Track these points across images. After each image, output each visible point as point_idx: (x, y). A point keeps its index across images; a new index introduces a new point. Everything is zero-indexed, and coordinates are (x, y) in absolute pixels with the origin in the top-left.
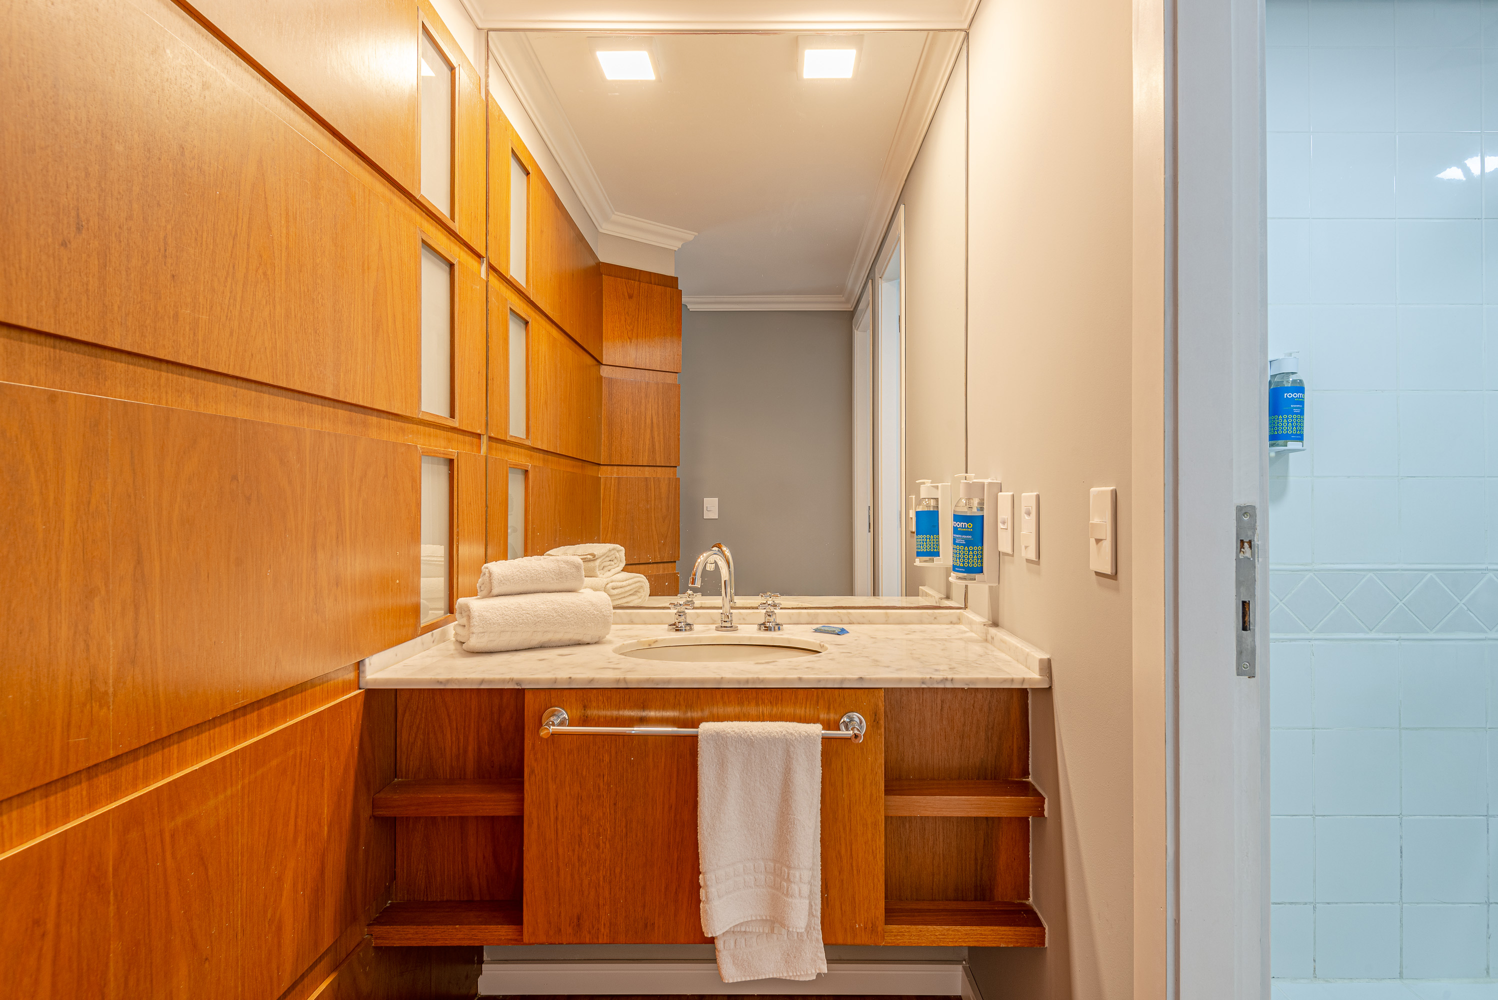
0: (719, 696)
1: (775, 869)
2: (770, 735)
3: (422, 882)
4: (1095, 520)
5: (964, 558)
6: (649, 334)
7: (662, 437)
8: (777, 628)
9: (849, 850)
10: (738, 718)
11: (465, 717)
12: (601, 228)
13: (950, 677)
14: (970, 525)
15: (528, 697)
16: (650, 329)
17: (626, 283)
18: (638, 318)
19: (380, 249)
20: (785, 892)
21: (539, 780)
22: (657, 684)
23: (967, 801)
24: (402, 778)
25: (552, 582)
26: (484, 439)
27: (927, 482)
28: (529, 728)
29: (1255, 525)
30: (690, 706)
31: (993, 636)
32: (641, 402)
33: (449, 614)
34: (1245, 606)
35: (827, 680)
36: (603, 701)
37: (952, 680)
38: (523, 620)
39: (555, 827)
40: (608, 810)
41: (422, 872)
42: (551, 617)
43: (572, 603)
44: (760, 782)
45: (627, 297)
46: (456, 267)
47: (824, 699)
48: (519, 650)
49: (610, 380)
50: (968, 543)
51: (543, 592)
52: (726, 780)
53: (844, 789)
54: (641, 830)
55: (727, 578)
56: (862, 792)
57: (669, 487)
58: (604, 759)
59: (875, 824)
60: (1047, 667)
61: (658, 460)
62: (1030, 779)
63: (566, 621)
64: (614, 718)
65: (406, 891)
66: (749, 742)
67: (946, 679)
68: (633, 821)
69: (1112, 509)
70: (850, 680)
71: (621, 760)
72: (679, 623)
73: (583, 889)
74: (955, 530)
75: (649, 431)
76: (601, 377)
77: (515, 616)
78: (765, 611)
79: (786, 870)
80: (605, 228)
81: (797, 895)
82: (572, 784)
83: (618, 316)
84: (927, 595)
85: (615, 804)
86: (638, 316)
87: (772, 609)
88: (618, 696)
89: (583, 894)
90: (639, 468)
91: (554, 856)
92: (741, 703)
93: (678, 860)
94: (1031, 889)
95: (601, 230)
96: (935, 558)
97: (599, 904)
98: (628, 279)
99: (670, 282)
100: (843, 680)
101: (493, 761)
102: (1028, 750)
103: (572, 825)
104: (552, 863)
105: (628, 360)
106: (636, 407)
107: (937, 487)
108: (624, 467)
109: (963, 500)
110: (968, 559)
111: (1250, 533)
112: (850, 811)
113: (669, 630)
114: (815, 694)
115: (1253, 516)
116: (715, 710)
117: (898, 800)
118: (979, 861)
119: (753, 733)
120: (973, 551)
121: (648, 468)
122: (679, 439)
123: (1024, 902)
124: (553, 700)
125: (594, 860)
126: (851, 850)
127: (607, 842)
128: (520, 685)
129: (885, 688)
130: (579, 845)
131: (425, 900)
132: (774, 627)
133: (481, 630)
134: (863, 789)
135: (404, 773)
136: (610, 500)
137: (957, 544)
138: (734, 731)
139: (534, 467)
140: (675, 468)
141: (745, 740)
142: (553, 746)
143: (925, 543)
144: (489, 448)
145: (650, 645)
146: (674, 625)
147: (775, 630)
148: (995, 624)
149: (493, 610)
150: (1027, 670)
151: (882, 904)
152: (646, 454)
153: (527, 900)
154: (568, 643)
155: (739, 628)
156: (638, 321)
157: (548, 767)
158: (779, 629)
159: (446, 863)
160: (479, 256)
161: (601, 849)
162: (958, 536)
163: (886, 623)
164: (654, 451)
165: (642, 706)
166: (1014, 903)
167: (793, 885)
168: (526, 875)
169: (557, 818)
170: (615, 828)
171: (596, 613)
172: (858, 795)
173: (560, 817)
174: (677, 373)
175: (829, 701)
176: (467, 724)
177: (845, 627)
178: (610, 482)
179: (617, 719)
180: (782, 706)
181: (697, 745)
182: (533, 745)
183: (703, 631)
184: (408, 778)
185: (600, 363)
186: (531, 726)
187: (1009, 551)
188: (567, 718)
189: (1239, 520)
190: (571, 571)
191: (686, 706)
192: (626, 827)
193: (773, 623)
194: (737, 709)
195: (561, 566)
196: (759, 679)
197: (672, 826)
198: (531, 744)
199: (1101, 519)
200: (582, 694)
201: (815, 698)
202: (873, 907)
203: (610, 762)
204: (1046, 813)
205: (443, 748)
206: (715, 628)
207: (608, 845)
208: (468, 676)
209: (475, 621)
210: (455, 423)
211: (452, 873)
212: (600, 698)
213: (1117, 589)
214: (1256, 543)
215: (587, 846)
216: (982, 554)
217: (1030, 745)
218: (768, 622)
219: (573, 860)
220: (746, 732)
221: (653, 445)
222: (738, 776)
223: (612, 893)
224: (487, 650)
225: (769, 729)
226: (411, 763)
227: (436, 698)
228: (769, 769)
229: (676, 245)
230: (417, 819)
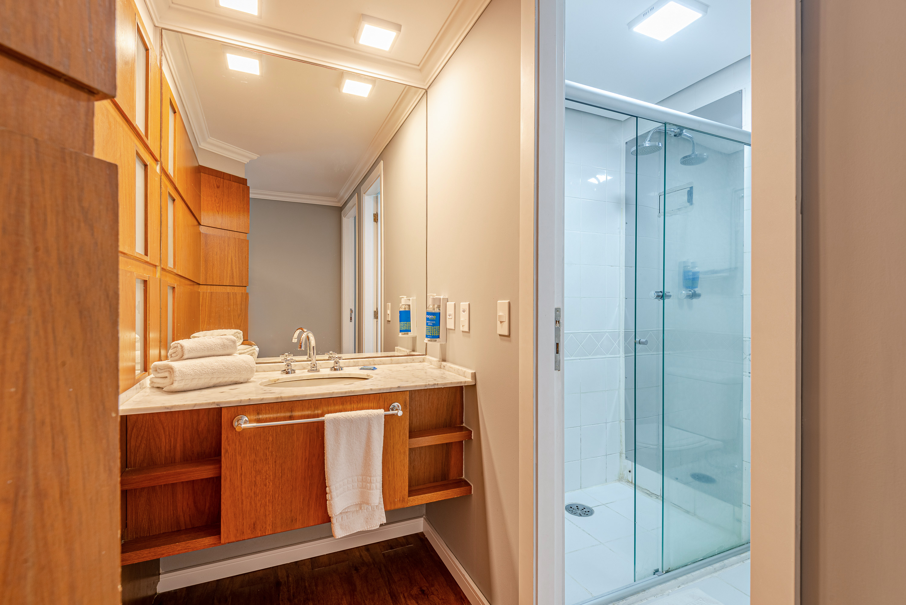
0: (331, 401)
1: (362, 479)
2: (360, 417)
3: (146, 526)
4: (500, 313)
5: (432, 332)
6: (229, 209)
7: (238, 269)
8: (340, 369)
9: (393, 466)
10: (340, 411)
11: (175, 428)
12: (200, 145)
13: (436, 383)
14: (435, 317)
15: (224, 412)
16: (230, 207)
17: (215, 179)
18: (223, 200)
19: (121, 156)
20: (369, 488)
21: (230, 455)
22: (299, 398)
23: (442, 436)
24: (131, 467)
25: (219, 350)
26: (159, 269)
27: (405, 297)
28: (224, 428)
29: (560, 315)
30: (317, 408)
31: (444, 365)
32: (225, 249)
33: (144, 372)
34: (557, 344)
35: (383, 389)
36: (269, 409)
37: (437, 384)
38: (205, 371)
39: (241, 479)
40: (271, 465)
41: (145, 520)
42: (221, 369)
43: (232, 361)
44: (356, 439)
45: (216, 187)
46: (149, 167)
47: (382, 397)
48: (202, 389)
49: (206, 235)
50: (434, 325)
51: (214, 356)
52: (339, 441)
53: (391, 438)
54: (290, 473)
55: (314, 345)
56: (399, 439)
57: (242, 298)
58: (269, 439)
59: (405, 452)
60: (474, 376)
61: (235, 282)
62: (464, 425)
63: (230, 371)
64: (275, 417)
65: (134, 533)
66: (351, 421)
67: (435, 384)
68: (286, 469)
69: (508, 309)
70: (394, 388)
71: (279, 439)
72: (288, 369)
73: (257, 509)
74: (427, 319)
75: (230, 266)
76: (200, 233)
77: (200, 370)
78: (334, 361)
79: (369, 478)
80: (202, 145)
81: (375, 489)
82: (250, 455)
83: (210, 198)
84: (400, 350)
85: (275, 462)
86: (223, 199)
87: (338, 360)
88: (277, 406)
89: (257, 511)
90: (224, 287)
91: (240, 494)
92: (343, 404)
93: (310, 484)
94: (464, 472)
95: (200, 146)
96: (409, 333)
97: (266, 515)
98: (217, 177)
99: (243, 182)
100: (391, 388)
101: (193, 451)
102: (463, 412)
103: (250, 476)
104: (238, 498)
105: (217, 224)
106: (222, 251)
107: (409, 300)
108: (214, 286)
109: (431, 306)
110: (434, 332)
111: (559, 318)
112: (393, 448)
113: (281, 373)
114: (378, 396)
115: (560, 312)
116: (330, 408)
117: (414, 440)
118: (443, 463)
119: (352, 416)
120: (436, 328)
121: (229, 287)
122: (248, 271)
123: (461, 478)
124: (239, 412)
125: (263, 492)
126: (394, 466)
127: (271, 482)
128: (219, 405)
129: (409, 391)
130: (255, 486)
131: (148, 535)
132: (339, 369)
133: (180, 378)
134: (399, 437)
135: (133, 464)
136: (206, 305)
137: (428, 325)
138: (343, 417)
139: (177, 285)
140: (246, 287)
141: (348, 420)
142: (239, 436)
143: (404, 326)
144: (161, 274)
145: (275, 382)
146: (285, 370)
147: (339, 370)
148: (444, 360)
149: (187, 367)
150: (465, 378)
151: (407, 488)
152: (228, 279)
153: (223, 520)
154: (230, 383)
155: (320, 370)
156: (223, 201)
157: (236, 448)
158: (342, 369)
159: (162, 512)
160: (156, 160)
161: (267, 486)
162: (429, 322)
163: (391, 363)
164: (233, 278)
165: (291, 410)
166: (457, 479)
167: (373, 484)
168: (223, 507)
169: (241, 474)
170: (275, 474)
171: (247, 366)
172: (397, 440)
173: (243, 473)
174: (247, 233)
175: (385, 398)
176: (176, 432)
177: (376, 366)
178: (206, 295)
179: (276, 418)
180: (363, 403)
181: (324, 426)
182: (227, 437)
183: (301, 373)
184: (136, 467)
185: (199, 224)
186: (226, 427)
187: (453, 328)
188: (248, 420)
189: (556, 313)
190: (230, 344)
191: (314, 408)
192: (282, 473)
193: (338, 367)
194: (341, 407)
195: (224, 341)
196: (351, 391)
197: (307, 468)
198: (225, 437)
199: (502, 312)
200: (256, 407)
201: (378, 398)
202: (403, 490)
203: (273, 441)
204: (472, 438)
205: (160, 447)
206: (307, 371)
207: (271, 484)
208: (186, 403)
209: (177, 374)
210: (148, 259)
211: (166, 517)
212: (267, 408)
213: (510, 341)
214: (561, 321)
215: (259, 486)
216: (439, 330)
217: (464, 410)
218: (336, 366)
219: (251, 495)
220: (349, 416)
221: (233, 274)
222: (345, 437)
223: (274, 508)
224: (183, 390)
225: (360, 414)
226: (138, 458)
227: (155, 419)
228: (360, 432)
229: (246, 161)
230: (143, 489)
